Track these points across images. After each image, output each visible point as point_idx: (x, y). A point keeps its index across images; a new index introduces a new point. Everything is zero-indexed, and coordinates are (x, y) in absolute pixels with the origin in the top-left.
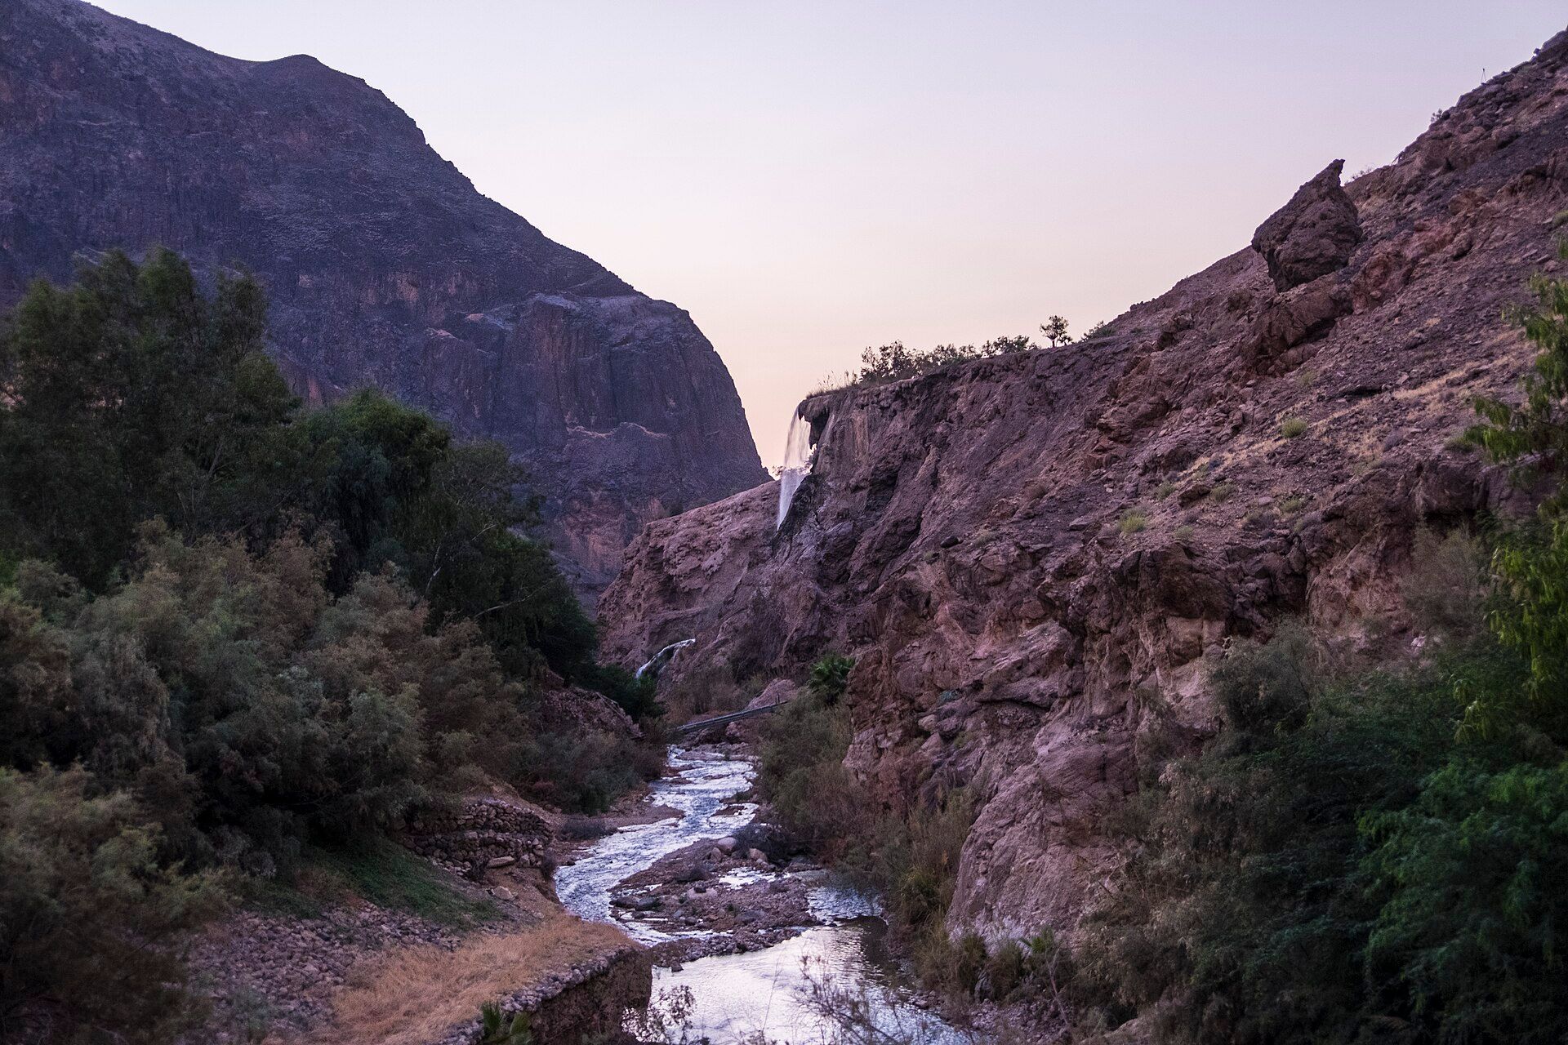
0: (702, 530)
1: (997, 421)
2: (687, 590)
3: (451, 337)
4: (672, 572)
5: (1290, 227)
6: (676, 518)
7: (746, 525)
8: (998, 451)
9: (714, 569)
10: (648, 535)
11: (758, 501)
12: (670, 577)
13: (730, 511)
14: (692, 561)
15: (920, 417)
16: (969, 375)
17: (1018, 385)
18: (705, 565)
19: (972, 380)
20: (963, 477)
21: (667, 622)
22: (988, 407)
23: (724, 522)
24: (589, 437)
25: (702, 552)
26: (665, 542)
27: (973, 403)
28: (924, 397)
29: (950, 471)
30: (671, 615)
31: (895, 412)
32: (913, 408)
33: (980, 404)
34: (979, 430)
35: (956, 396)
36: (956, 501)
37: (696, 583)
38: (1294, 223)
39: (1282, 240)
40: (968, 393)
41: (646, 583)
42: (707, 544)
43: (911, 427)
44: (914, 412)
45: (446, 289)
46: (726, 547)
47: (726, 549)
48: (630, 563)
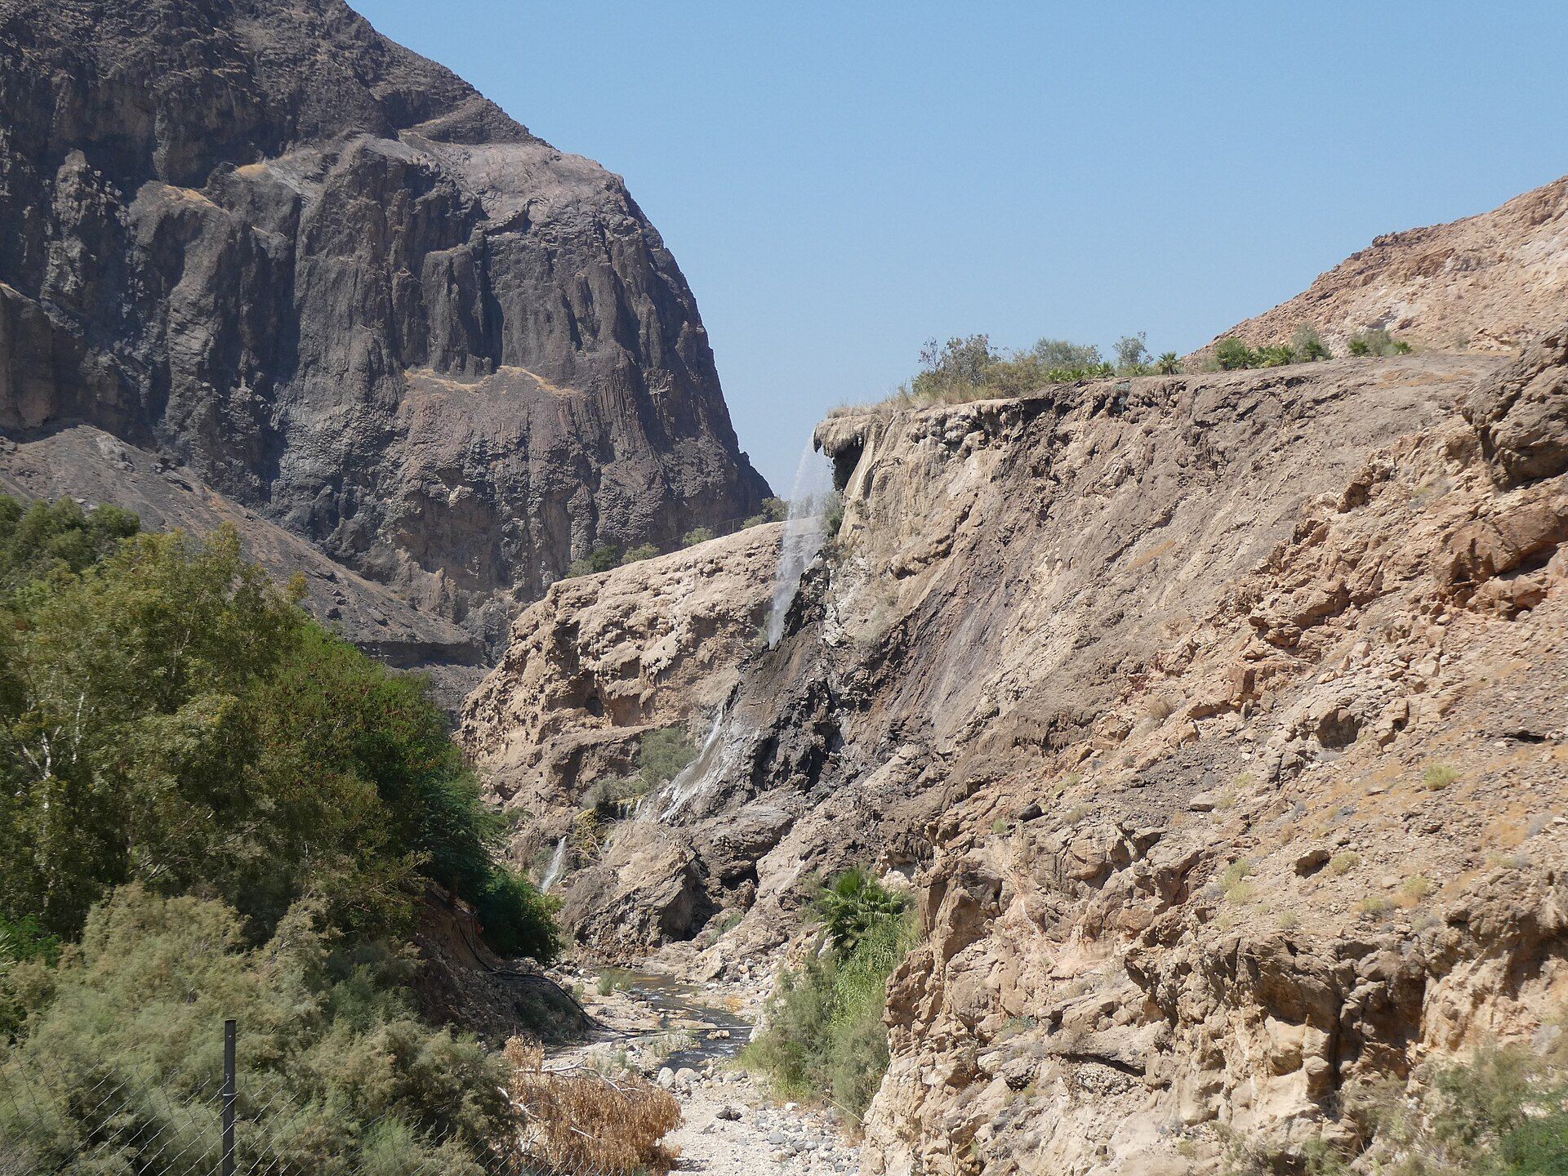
0: (645, 598)
1: (1130, 485)
2: (615, 696)
3: (209, 204)
4: (591, 664)
5: (1511, 400)
6: (601, 575)
7: (717, 597)
8: (1127, 539)
9: (662, 665)
10: (555, 602)
11: (739, 558)
12: (589, 674)
13: (693, 571)
14: (627, 650)
15: (1010, 462)
16: (1088, 407)
17: (1166, 432)
18: (647, 657)
19: (1093, 414)
20: (1071, 575)
21: (580, 750)
22: (1114, 462)
23: (682, 589)
24: (442, 389)
25: (642, 636)
26: (581, 615)
27: (1092, 453)
28: (1015, 433)
29: (1051, 563)
30: (588, 737)
31: (969, 451)
32: (998, 448)
33: (1104, 455)
34: (1100, 499)
35: (1066, 439)
36: (1057, 618)
37: (631, 686)
38: (1518, 395)
39: (1499, 417)
40: (1086, 434)
41: (549, 680)
42: (652, 623)
43: (994, 479)
44: (999, 455)
45: (201, 117)
46: (684, 628)
47: (683, 633)
48: (522, 645)
